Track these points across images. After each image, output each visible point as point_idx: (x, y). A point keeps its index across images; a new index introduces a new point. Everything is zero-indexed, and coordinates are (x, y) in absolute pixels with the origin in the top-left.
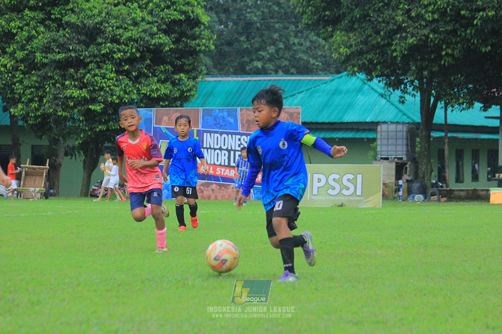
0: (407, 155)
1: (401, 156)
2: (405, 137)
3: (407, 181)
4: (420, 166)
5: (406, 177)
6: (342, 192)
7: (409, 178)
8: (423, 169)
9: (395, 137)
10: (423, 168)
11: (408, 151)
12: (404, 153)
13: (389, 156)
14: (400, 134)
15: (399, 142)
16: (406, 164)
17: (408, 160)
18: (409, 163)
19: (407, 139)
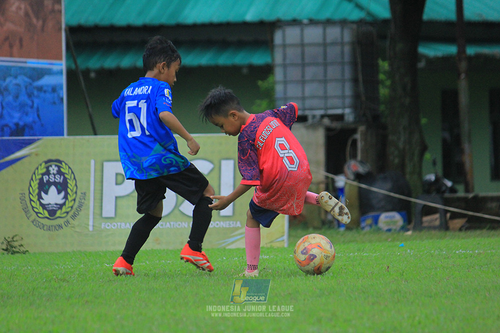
0: (355, 107)
1: (339, 111)
2: (347, 58)
3: (358, 177)
4: (391, 138)
5: (354, 166)
6: (181, 208)
7: (361, 169)
8: (401, 145)
9: (321, 60)
10: (399, 140)
11: (356, 96)
12: (348, 101)
13: (307, 113)
14: (333, 52)
15: (333, 72)
16: (354, 131)
17: (358, 120)
18: (362, 129)
19: (354, 64)
